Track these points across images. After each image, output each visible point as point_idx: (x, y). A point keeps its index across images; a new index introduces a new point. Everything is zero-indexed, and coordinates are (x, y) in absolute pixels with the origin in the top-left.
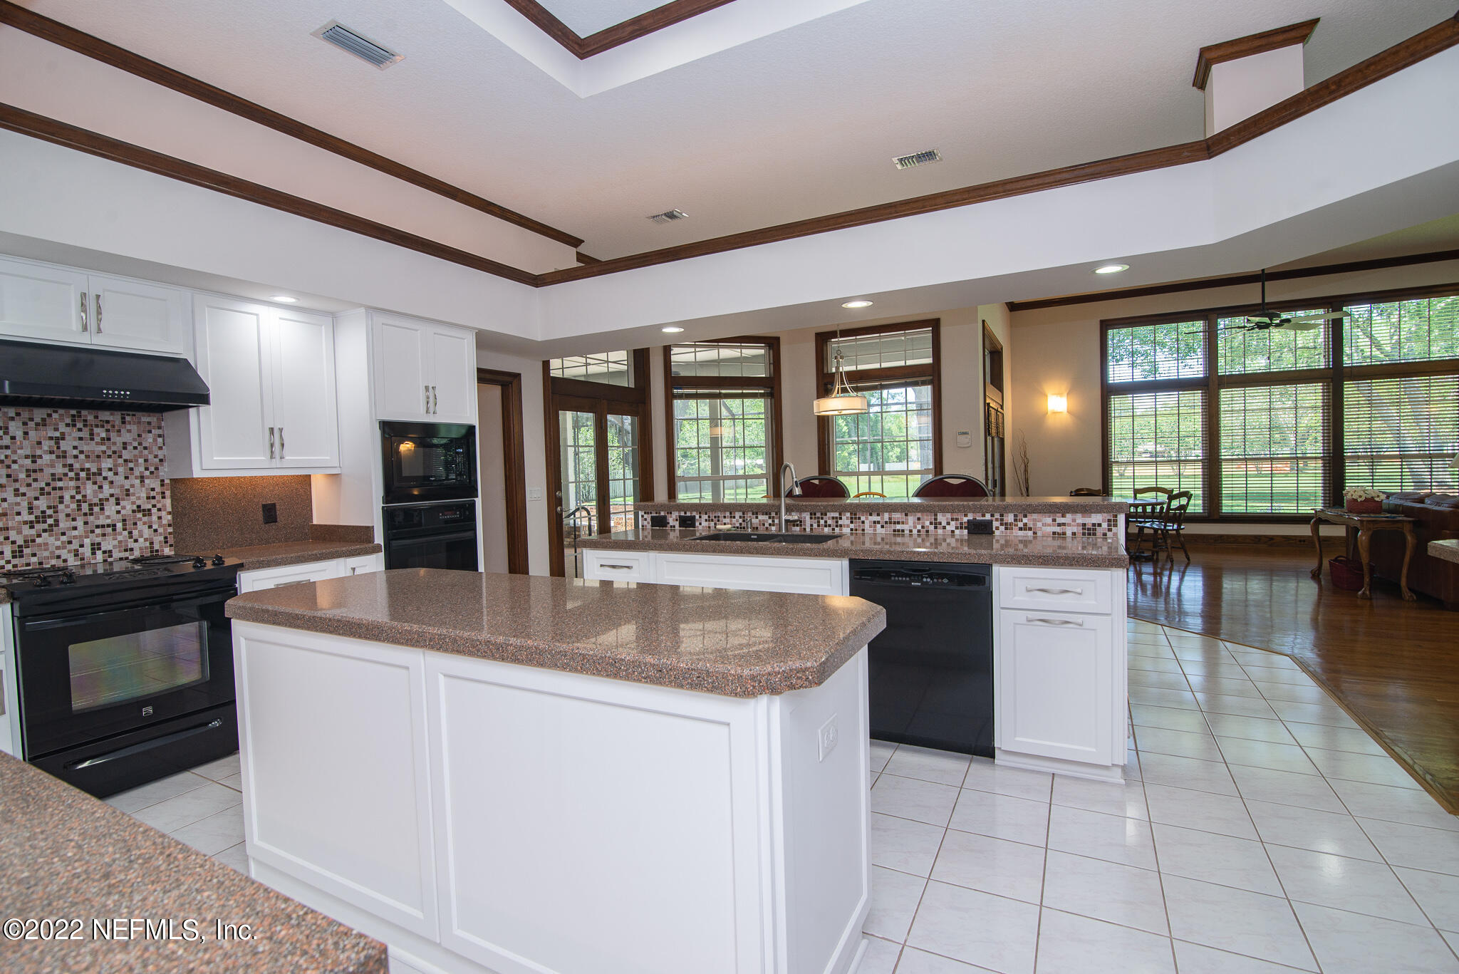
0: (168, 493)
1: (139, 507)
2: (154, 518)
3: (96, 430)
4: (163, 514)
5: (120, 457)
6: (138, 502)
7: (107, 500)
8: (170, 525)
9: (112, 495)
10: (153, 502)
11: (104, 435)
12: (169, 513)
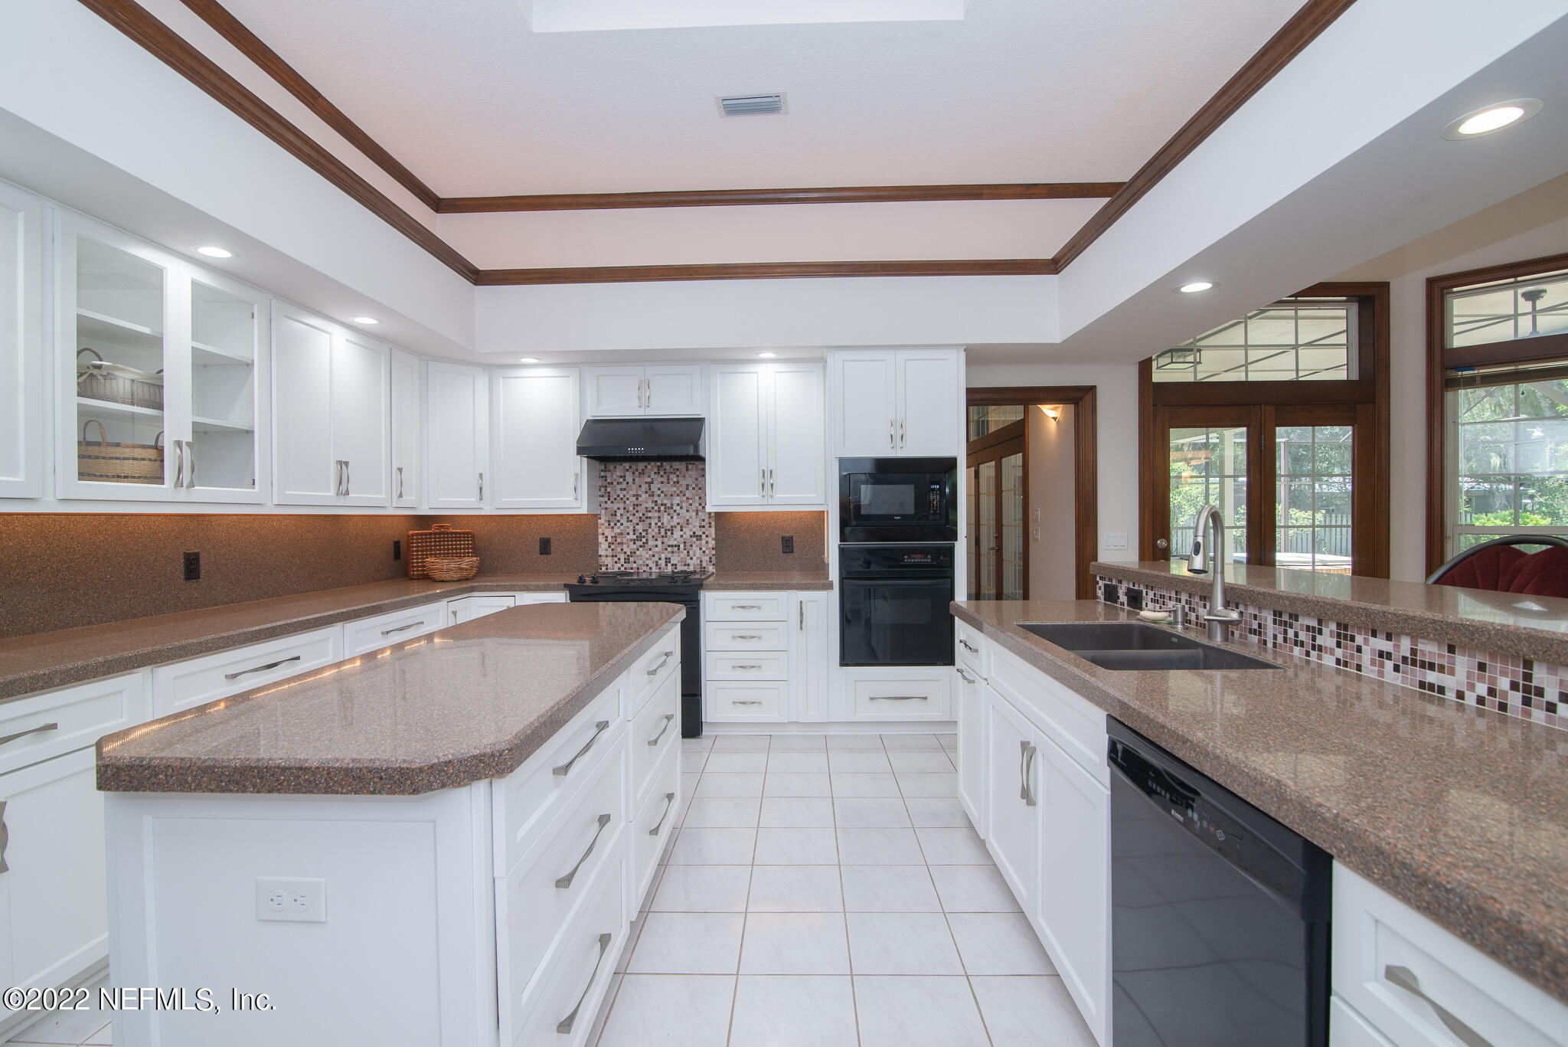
0: (713, 524)
1: (694, 533)
2: (704, 542)
3: (671, 476)
4: (709, 539)
5: (684, 495)
6: (694, 530)
7: (676, 527)
8: (713, 549)
9: (678, 524)
10: (704, 530)
11: (675, 480)
12: (714, 539)
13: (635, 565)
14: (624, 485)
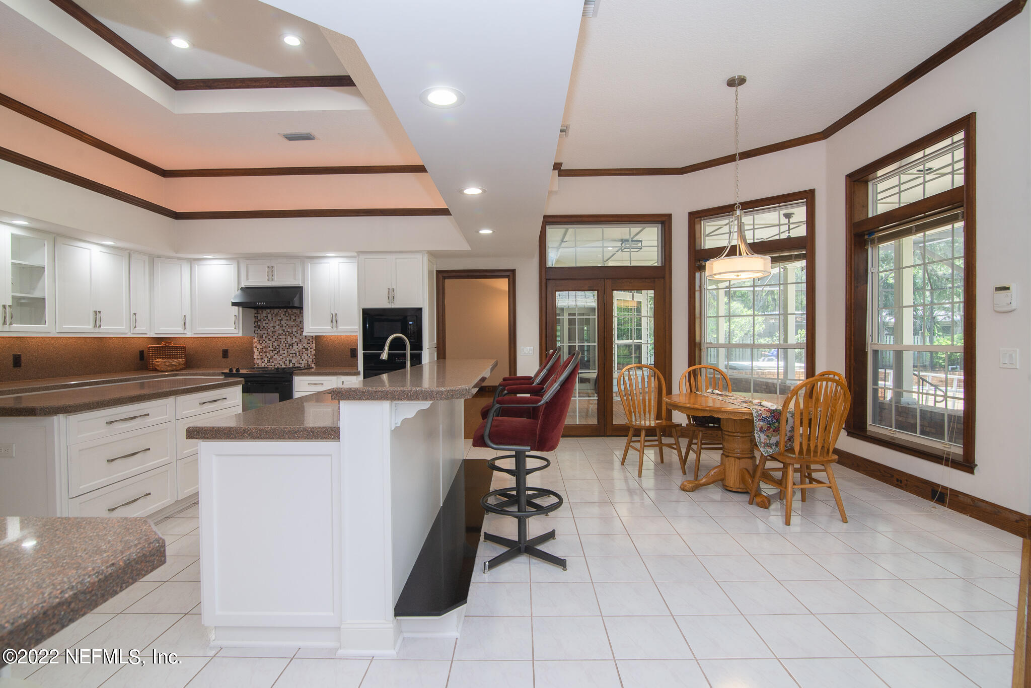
0: (314, 341)
1: (304, 347)
2: (309, 351)
3: (292, 316)
4: (312, 350)
5: (299, 327)
6: (304, 345)
7: (294, 343)
8: (314, 355)
9: (296, 342)
10: (309, 345)
11: (294, 318)
12: (314, 350)
13: (273, 364)
14: (267, 321)
